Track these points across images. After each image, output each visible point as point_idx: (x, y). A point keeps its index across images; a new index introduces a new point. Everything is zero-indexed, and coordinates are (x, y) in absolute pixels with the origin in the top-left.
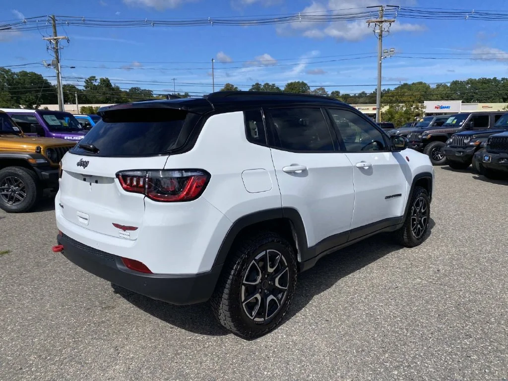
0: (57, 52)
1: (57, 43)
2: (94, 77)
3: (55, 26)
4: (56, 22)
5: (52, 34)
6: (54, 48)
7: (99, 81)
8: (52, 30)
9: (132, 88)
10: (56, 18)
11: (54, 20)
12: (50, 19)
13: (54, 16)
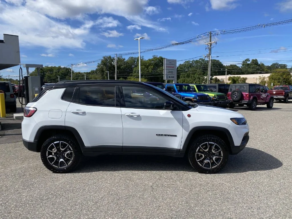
0: (210, 50)
1: (211, 45)
2: (249, 59)
3: (211, 37)
4: (212, 35)
5: (209, 41)
6: (209, 48)
7: (251, 61)
8: (209, 39)
9: (273, 64)
10: (212, 33)
11: (211, 34)
12: (209, 34)
13: (211, 32)
